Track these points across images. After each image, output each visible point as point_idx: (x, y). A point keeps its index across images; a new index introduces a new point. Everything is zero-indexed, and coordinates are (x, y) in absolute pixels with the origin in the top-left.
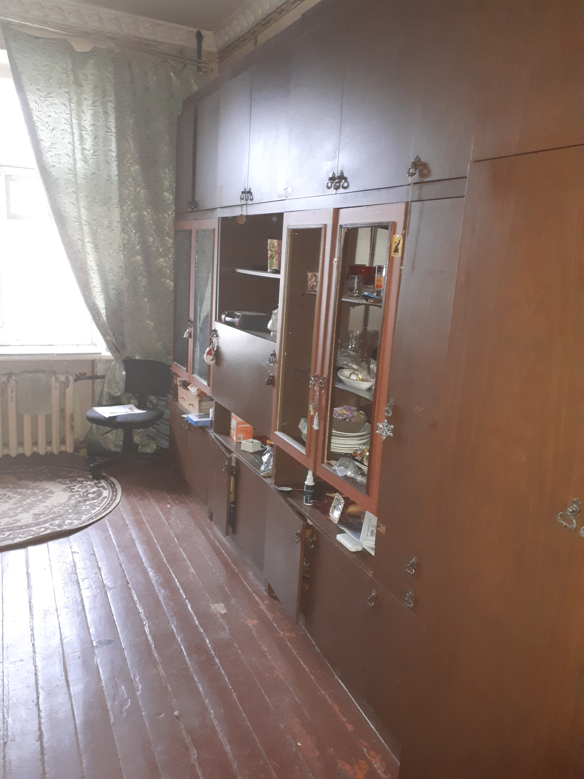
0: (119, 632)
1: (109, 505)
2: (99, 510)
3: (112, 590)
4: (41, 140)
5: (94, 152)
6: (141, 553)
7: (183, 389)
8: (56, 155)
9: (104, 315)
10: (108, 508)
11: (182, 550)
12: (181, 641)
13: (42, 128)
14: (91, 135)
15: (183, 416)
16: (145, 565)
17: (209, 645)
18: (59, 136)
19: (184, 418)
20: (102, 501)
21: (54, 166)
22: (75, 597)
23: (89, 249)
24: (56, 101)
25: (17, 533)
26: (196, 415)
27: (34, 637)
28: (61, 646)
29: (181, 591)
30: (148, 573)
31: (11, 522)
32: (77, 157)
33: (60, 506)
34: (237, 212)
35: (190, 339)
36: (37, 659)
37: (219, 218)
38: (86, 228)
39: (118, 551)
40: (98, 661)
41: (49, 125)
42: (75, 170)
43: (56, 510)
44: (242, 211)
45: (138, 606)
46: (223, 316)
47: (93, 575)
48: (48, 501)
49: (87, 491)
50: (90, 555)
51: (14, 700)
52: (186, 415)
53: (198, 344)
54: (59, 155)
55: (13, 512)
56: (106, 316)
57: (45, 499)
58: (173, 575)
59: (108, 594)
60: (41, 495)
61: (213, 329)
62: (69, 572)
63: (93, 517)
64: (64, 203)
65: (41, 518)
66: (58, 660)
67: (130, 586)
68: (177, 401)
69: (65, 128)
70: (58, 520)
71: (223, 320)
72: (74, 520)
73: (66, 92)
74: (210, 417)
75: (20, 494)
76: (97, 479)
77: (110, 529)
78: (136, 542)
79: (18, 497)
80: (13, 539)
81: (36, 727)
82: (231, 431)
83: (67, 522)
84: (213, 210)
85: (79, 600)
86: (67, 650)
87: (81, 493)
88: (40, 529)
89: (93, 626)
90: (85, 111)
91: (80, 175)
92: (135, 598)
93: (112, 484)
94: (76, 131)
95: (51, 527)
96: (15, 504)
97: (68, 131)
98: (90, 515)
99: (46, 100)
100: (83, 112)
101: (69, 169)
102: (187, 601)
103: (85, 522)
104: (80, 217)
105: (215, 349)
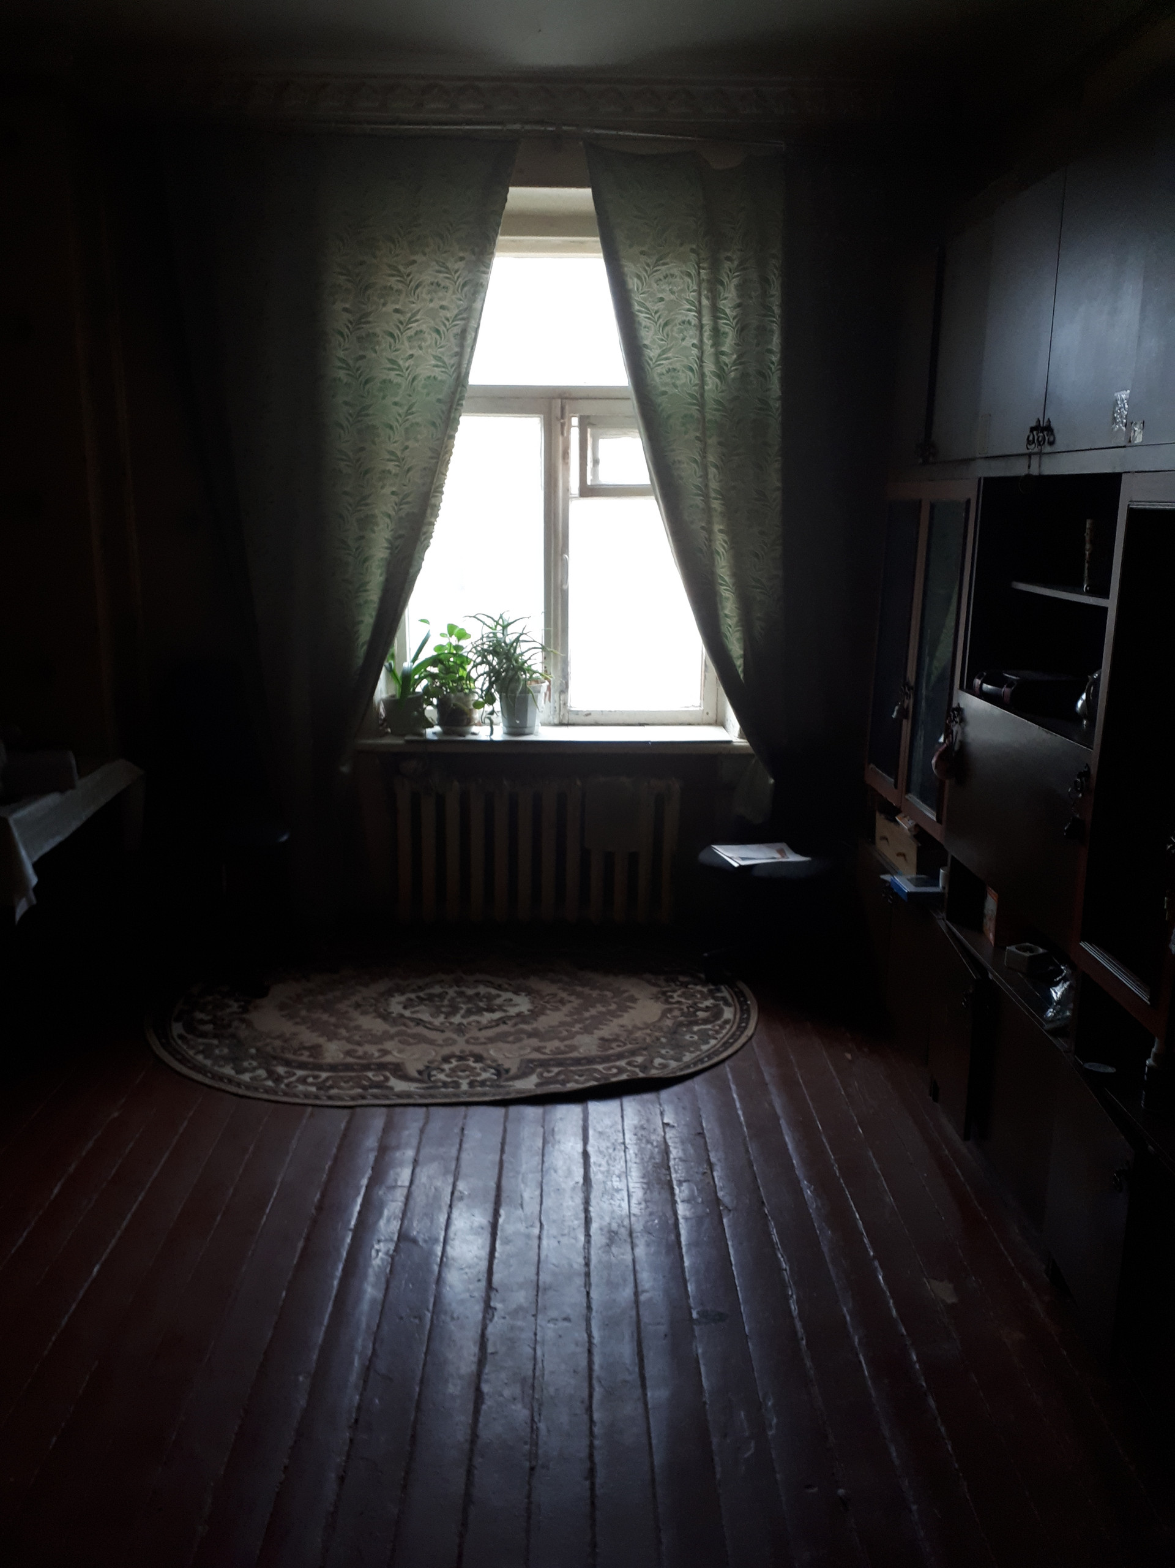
0: (741, 1300)
1: (735, 1037)
2: (715, 1045)
3: (732, 1212)
4: (645, 346)
5: (740, 356)
6: (790, 1146)
7: (886, 822)
8: (668, 371)
9: (740, 670)
10: (732, 1044)
11: (871, 1154)
12: (860, 1343)
13: (647, 323)
14: (734, 324)
15: (883, 877)
16: (797, 1172)
17: (917, 1366)
18: (677, 335)
19: (885, 881)
20: (722, 1027)
21: (664, 393)
22: (664, 1215)
23: (719, 545)
24: (675, 271)
25: (571, 1071)
26: (909, 877)
27: (589, 1280)
28: (634, 1306)
29: (866, 1241)
30: (801, 1189)
31: (563, 1048)
32: (706, 371)
33: (647, 1028)
34: (1019, 469)
35: (904, 722)
36: (594, 1323)
37: (980, 479)
38: (716, 505)
39: (746, 1134)
40: (700, 1351)
41: (659, 318)
42: (702, 395)
43: (639, 1034)
44: (1029, 467)
45: (780, 1256)
46: (977, 682)
47: (698, 1177)
48: (626, 1015)
49: (695, 1004)
50: (696, 1135)
51: (552, 1390)
52: (889, 875)
53: (921, 733)
54: (674, 370)
55: (567, 1031)
56: (744, 671)
57: (621, 1011)
58: (852, 1204)
59: (725, 1221)
60: (615, 1003)
61: (954, 705)
62: (657, 1163)
63: (703, 1058)
64: (679, 462)
65: (612, 1048)
66: (627, 1332)
67: (766, 1212)
68: (873, 842)
69: (687, 319)
70: (642, 1055)
71: (977, 689)
72: (671, 1059)
73: (693, 250)
74: (941, 885)
75: (579, 995)
76: (714, 984)
77: (733, 1087)
78: (782, 1122)
79: (576, 1002)
80: (563, 1083)
81: (584, 1454)
82: (985, 921)
83: (658, 1061)
84: (968, 461)
85: (671, 1221)
86: (646, 1318)
87: (684, 1007)
88: (610, 1068)
89: (693, 1279)
90: (726, 280)
91: (710, 404)
92: (775, 1238)
93: (739, 995)
94: (706, 320)
95: (629, 1068)
96: (571, 1014)
97: (693, 322)
98: (698, 1053)
99: (656, 271)
100: (722, 283)
101: (692, 396)
102: (876, 1263)
103: (688, 1067)
104: (706, 486)
105: (956, 748)
